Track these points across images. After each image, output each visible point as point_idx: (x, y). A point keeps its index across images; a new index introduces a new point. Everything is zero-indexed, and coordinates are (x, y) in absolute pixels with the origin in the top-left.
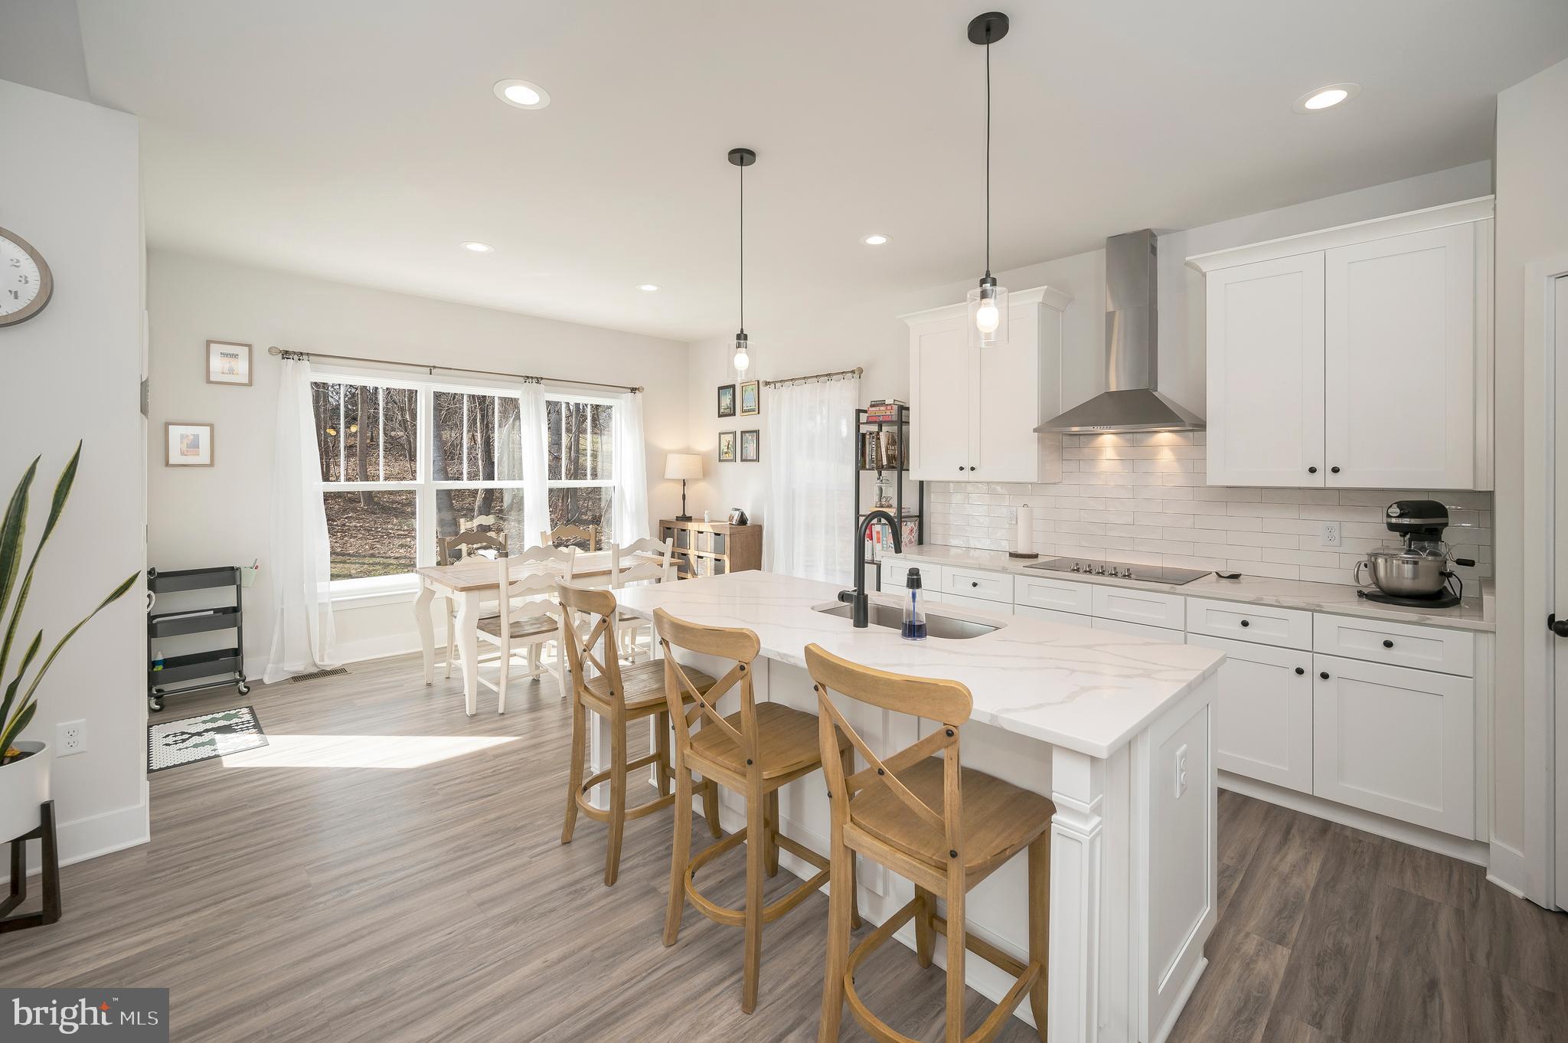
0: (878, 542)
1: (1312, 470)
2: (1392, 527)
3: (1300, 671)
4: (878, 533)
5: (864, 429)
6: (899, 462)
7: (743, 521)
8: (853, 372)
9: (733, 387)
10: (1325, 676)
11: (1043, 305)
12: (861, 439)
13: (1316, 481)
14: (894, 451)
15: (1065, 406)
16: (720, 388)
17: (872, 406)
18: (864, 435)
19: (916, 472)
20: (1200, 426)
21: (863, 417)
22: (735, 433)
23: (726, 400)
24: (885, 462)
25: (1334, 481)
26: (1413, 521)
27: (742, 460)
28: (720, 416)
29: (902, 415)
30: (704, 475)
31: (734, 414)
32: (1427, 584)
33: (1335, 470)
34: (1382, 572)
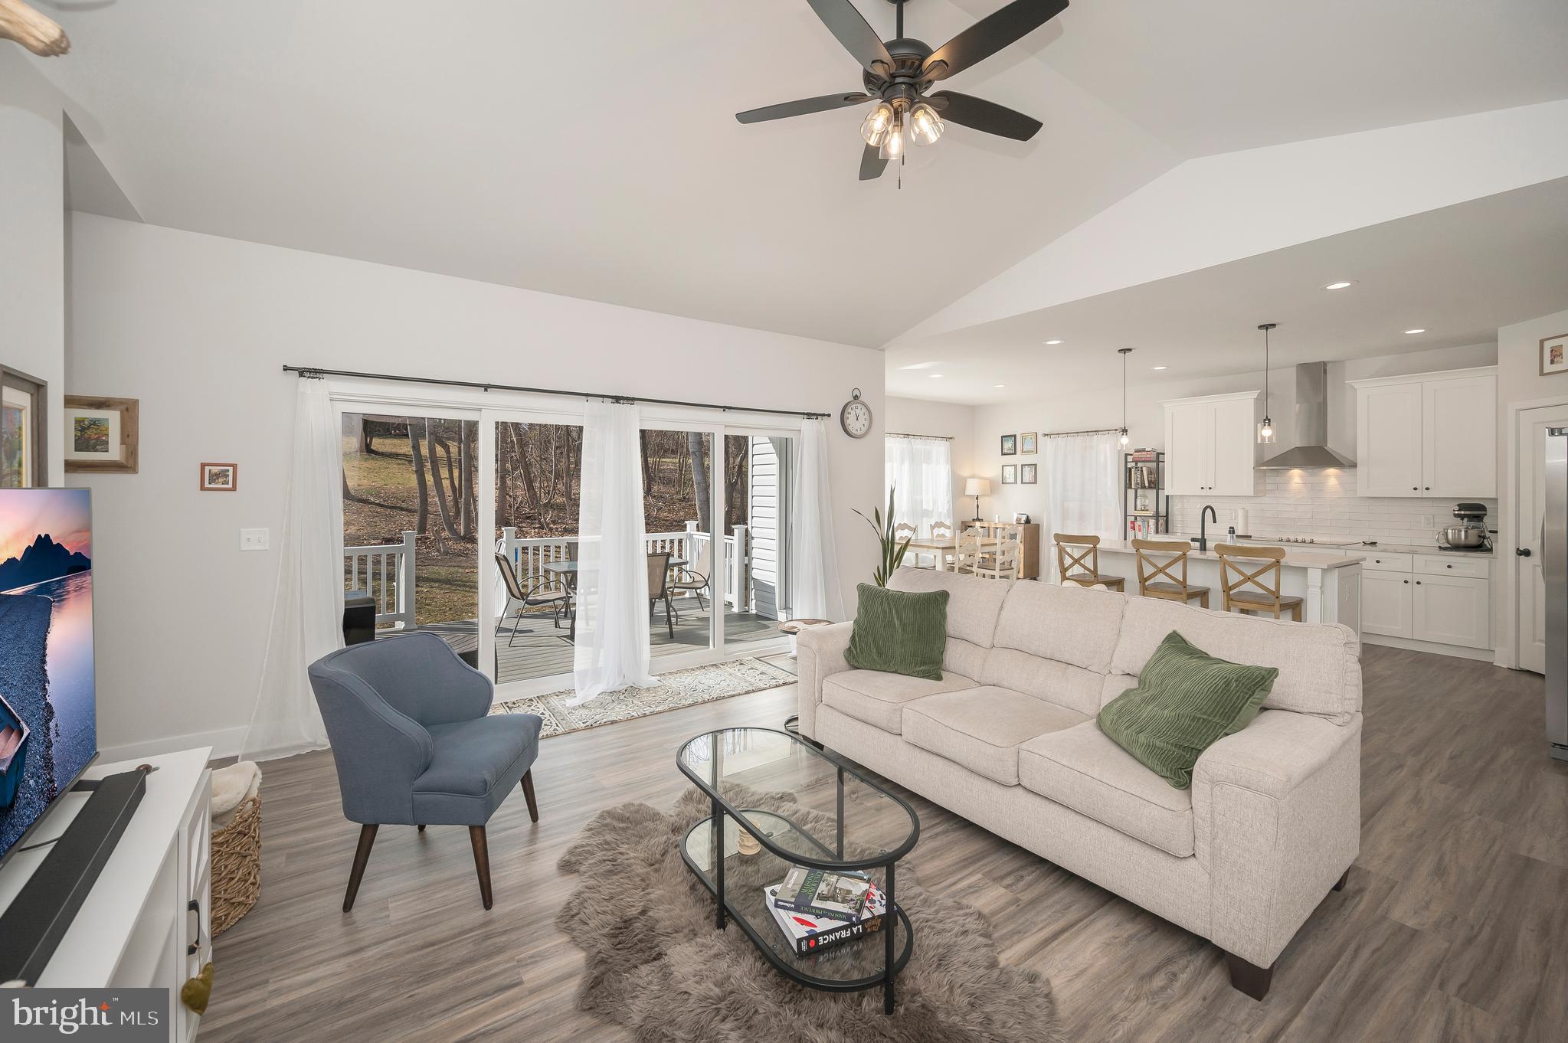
0: (1140, 530)
1: (1415, 489)
2: (1455, 515)
3: (1406, 582)
4: (1139, 526)
5: (1130, 465)
6: (1156, 484)
7: (1028, 521)
8: (1116, 430)
9: (1015, 436)
10: (1418, 583)
11: (1256, 400)
12: (1128, 471)
13: (1418, 494)
14: (1153, 478)
15: (1268, 457)
16: (1002, 437)
17: (1136, 452)
18: (1130, 469)
19: (1168, 490)
20: (1354, 465)
21: (1130, 458)
22: (1016, 466)
23: (1008, 445)
24: (1147, 485)
25: (1426, 494)
26: (1467, 512)
27: (1022, 483)
28: (1002, 454)
29: (1159, 457)
30: (991, 492)
31: (1015, 453)
32: (1473, 540)
33: (1427, 489)
34: (1450, 537)
